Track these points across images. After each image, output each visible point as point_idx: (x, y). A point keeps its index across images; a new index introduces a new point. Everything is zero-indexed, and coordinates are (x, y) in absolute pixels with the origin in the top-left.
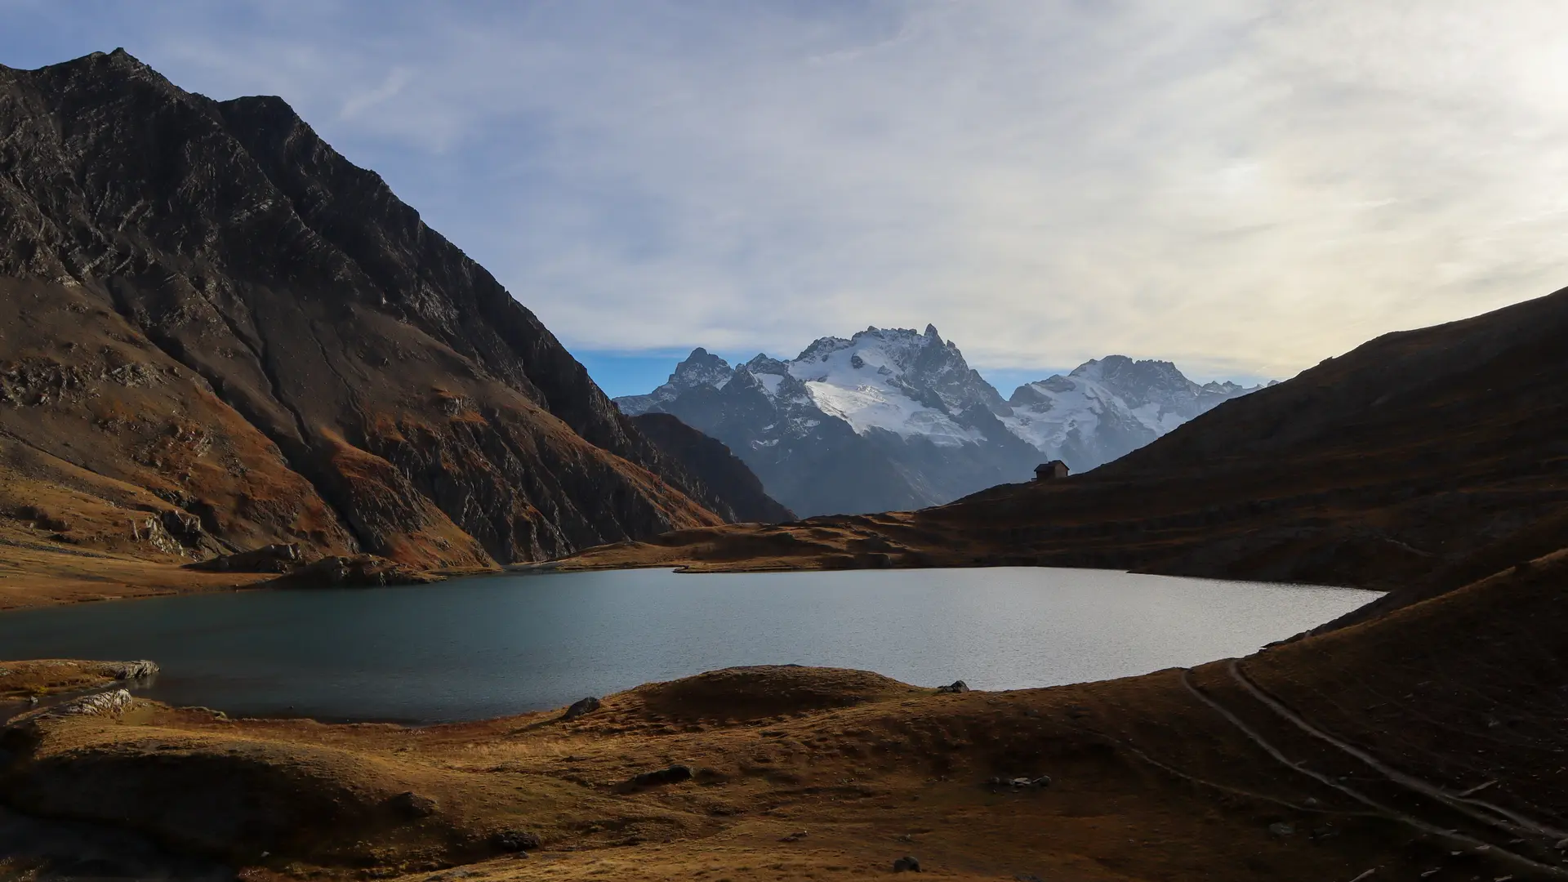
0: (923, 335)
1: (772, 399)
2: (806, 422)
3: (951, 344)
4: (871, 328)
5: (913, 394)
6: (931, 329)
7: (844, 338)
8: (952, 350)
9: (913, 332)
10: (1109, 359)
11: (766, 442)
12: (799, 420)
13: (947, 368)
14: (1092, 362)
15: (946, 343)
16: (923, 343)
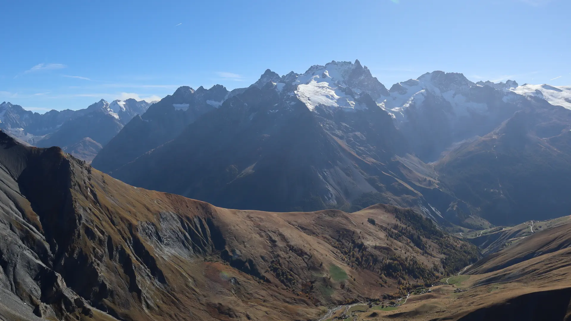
0: (354, 64)
1: (279, 93)
2: (291, 102)
3: (366, 67)
4: (333, 61)
5: (342, 89)
6: (357, 62)
7: (322, 65)
8: (366, 70)
9: (350, 63)
10: (435, 72)
11: (274, 111)
12: (288, 102)
13: (362, 77)
14: (428, 73)
15: (363, 67)
16: (354, 67)
